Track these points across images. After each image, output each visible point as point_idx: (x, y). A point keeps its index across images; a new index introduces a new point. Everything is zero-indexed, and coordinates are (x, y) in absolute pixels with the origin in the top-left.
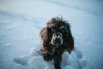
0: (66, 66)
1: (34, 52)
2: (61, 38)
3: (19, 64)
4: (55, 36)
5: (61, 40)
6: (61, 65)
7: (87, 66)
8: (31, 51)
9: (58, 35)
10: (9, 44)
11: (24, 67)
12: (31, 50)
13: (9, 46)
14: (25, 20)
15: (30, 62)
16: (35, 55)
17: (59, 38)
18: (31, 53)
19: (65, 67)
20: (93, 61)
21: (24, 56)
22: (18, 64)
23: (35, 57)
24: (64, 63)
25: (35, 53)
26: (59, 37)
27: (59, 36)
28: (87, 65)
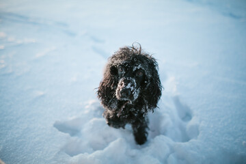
0: (157, 137)
1: (93, 108)
2: (132, 88)
3: (66, 132)
4: (122, 85)
5: (132, 92)
6: (147, 133)
7: (199, 137)
8: (87, 107)
9: (129, 82)
10: (41, 93)
11: (74, 138)
12: (87, 104)
13: (43, 96)
14: (72, 34)
15: (85, 128)
16: (95, 116)
17: (130, 89)
18: (86, 112)
19: (155, 139)
20: (212, 126)
21: (74, 117)
22: (63, 133)
23: (95, 119)
24: (153, 131)
25: (96, 111)
26: (129, 86)
27: (129, 84)
28: (198, 134)
